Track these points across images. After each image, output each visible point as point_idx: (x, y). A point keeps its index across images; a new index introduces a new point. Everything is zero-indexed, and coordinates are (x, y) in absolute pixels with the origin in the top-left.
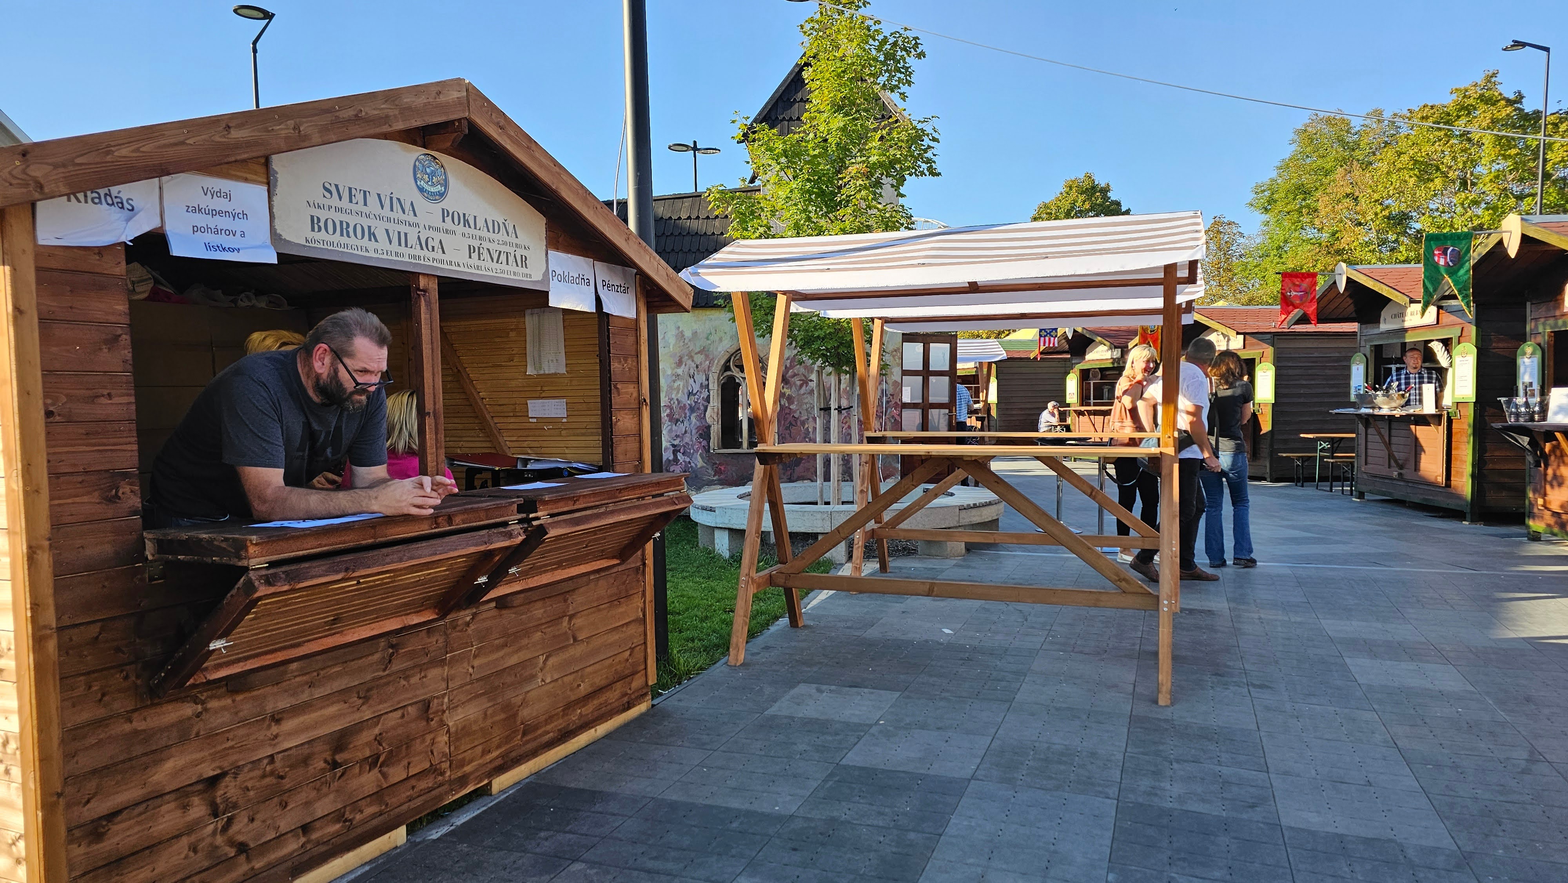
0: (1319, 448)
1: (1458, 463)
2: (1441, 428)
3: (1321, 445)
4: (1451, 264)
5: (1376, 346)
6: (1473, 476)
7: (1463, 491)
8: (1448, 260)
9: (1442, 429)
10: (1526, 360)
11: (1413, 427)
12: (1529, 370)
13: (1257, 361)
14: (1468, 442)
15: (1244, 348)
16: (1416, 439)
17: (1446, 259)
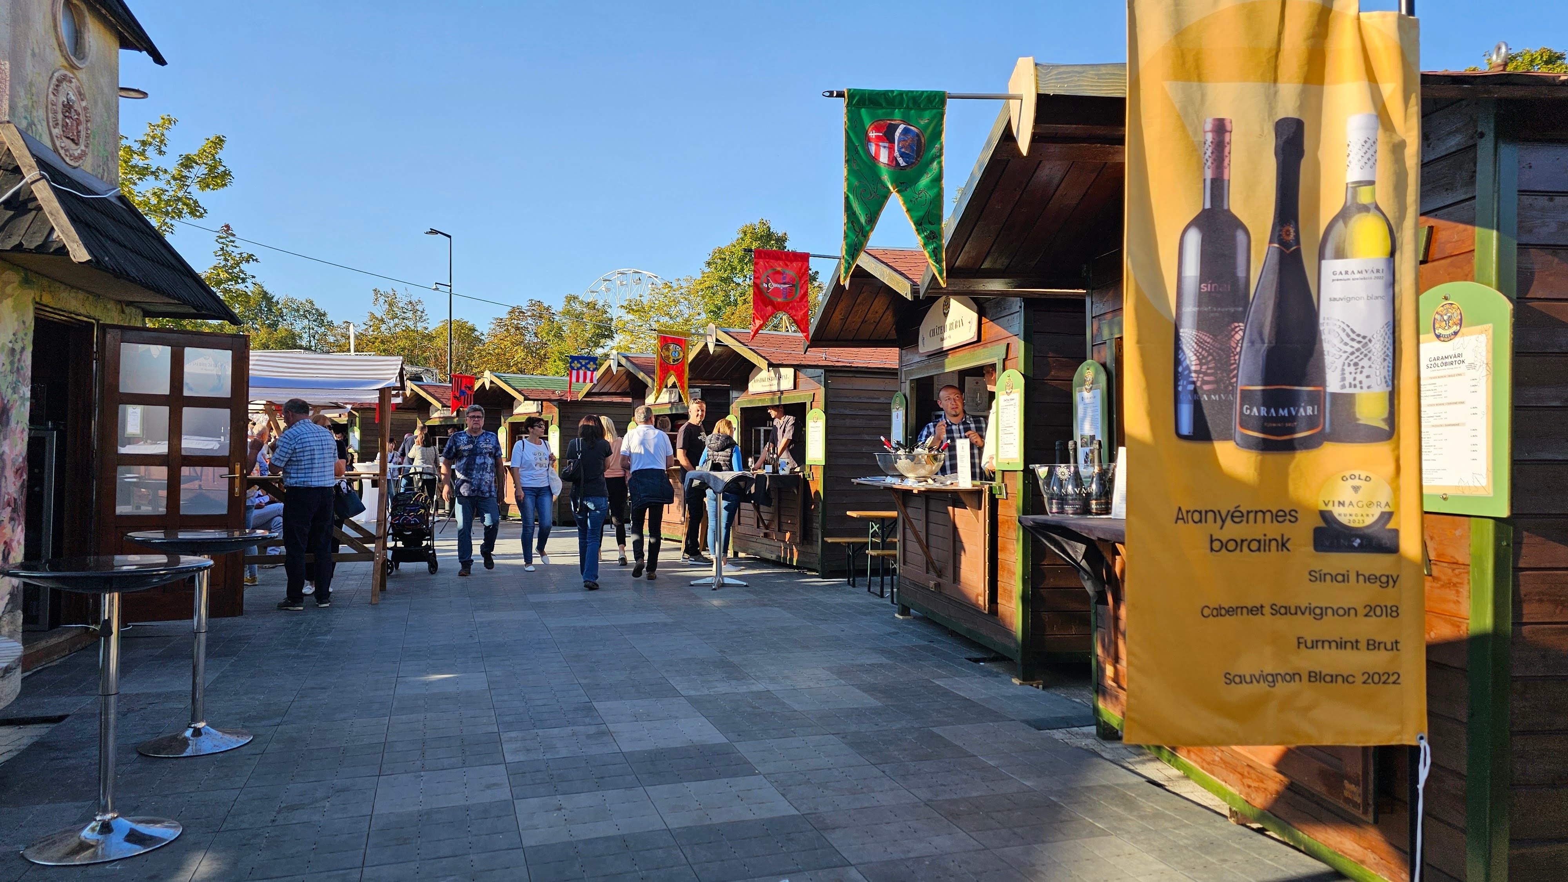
0: (871, 531)
1: (1005, 574)
2: (981, 513)
3: (873, 527)
4: (901, 161)
5: (918, 380)
6: (1024, 598)
7: (1012, 624)
8: (897, 154)
9: (983, 514)
10: (1086, 395)
11: (950, 508)
12: (1089, 413)
13: (808, 406)
14: (1018, 540)
15: (795, 388)
16: (955, 528)
17: (891, 149)
